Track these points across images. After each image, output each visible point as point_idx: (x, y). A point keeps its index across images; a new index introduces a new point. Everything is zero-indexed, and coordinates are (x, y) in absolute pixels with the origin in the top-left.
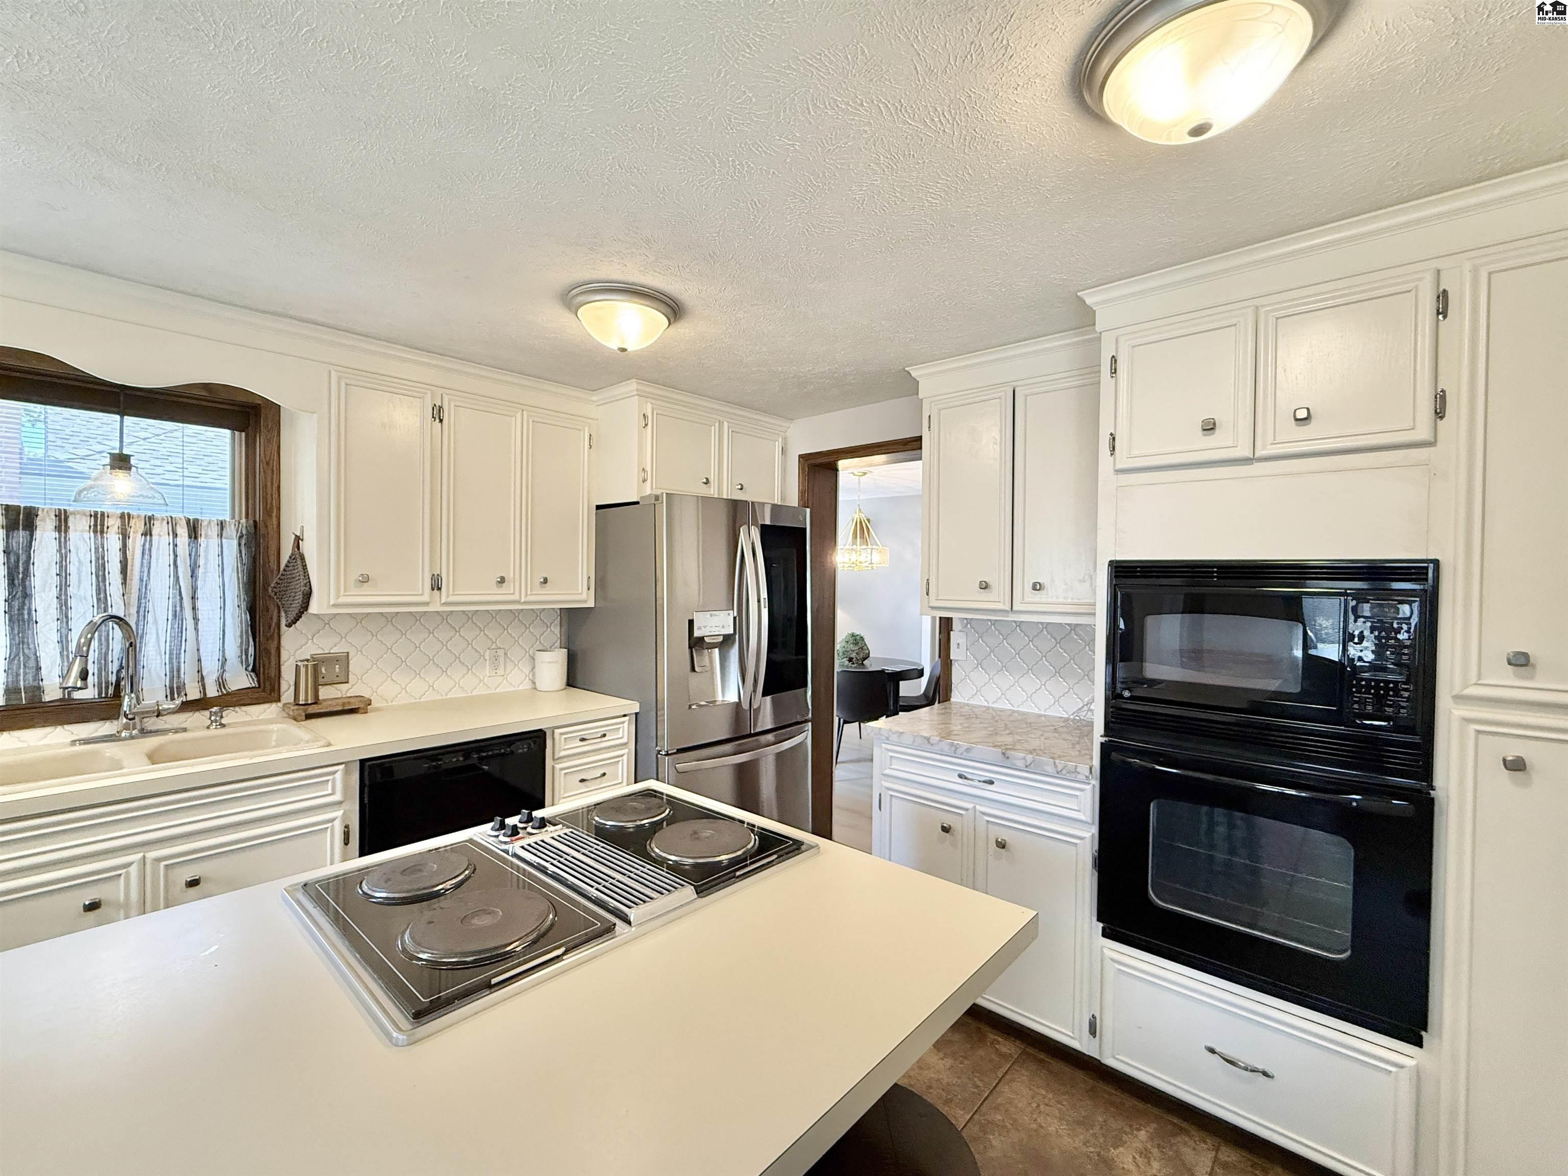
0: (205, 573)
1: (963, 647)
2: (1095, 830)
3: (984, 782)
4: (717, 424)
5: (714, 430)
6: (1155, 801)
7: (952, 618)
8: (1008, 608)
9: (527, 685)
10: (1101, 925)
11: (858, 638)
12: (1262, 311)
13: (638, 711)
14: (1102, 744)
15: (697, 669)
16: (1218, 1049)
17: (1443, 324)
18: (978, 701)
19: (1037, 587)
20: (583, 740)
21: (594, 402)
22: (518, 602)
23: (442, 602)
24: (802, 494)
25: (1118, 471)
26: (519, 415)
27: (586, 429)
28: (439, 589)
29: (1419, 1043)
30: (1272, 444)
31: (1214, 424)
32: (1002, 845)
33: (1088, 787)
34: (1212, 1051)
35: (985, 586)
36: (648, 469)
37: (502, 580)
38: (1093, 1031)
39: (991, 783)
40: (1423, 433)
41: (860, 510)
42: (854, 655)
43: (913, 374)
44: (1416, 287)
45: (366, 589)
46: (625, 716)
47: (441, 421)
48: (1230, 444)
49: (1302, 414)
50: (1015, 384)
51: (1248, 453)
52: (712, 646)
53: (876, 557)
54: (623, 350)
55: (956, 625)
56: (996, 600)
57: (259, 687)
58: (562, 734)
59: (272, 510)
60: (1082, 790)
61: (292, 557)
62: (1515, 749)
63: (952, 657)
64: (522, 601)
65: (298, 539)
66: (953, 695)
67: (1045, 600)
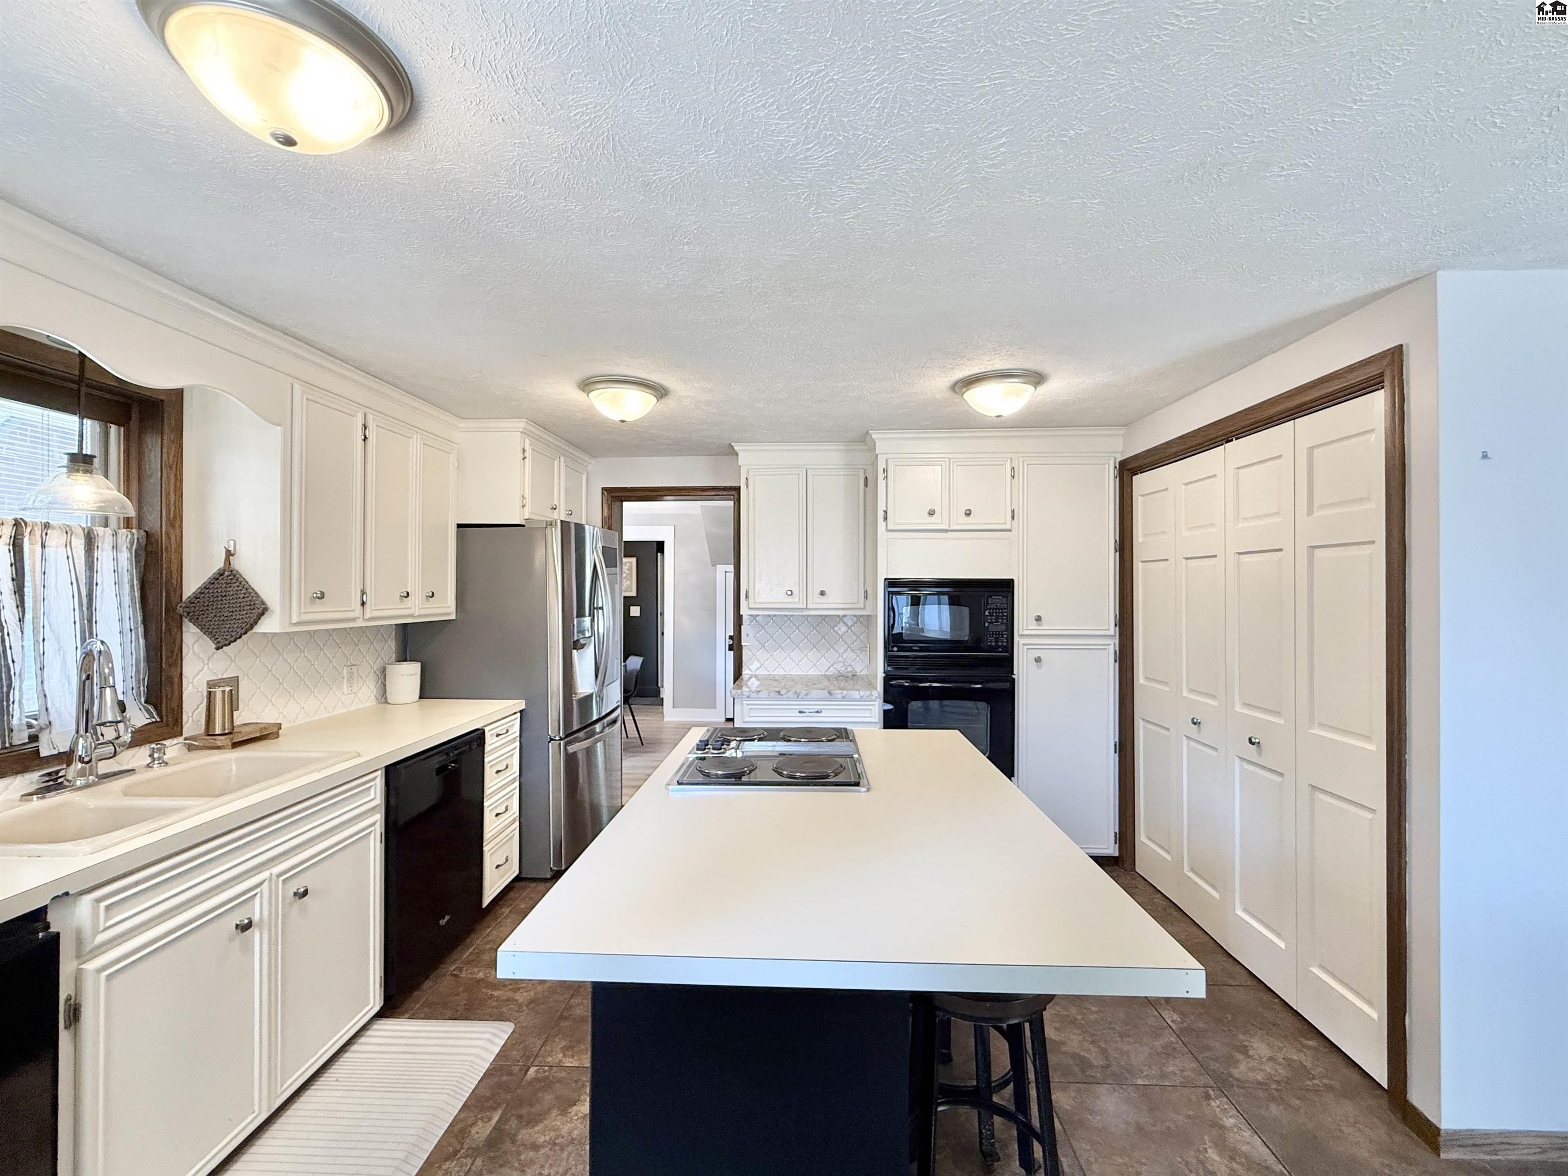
0: (102, 592)
1: (751, 635)
3: (815, 712)
4: (558, 459)
5: (556, 462)
8: (804, 607)
13: (524, 707)
14: (883, 677)
17: (1013, 481)
18: (762, 672)
20: (498, 735)
21: (463, 429)
22: (412, 616)
23: (367, 617)
24: (606, 520)
25: (886, 530)
26: (415, 436)
27: (454, 452)
28: (363, 604)
30: (956, 524)
31: (933, 512)
33: (876, 703)
36: (526, 496)
37: (407, 595)
39: (821, 712)
40: (1007, 526)
43: (736, 448)
44: (1004, 463)
45: (319, 606)
46: (514, 714)
48: (940, 522)
49: (967, 511)
50: (808, 467)
51: (946, 528)
54: (623, 421)
55: (745, 621)
56: (797, 602)
57: (162, 721)
58: (489, 731)
59: (175, 520)
60: (873, 705)
61: (221, 573)
62: (1037, 654)
63: (742, 644)
64: (416, 614)
65: (229, 554)
66: (743, 669)
67: (827, 601)
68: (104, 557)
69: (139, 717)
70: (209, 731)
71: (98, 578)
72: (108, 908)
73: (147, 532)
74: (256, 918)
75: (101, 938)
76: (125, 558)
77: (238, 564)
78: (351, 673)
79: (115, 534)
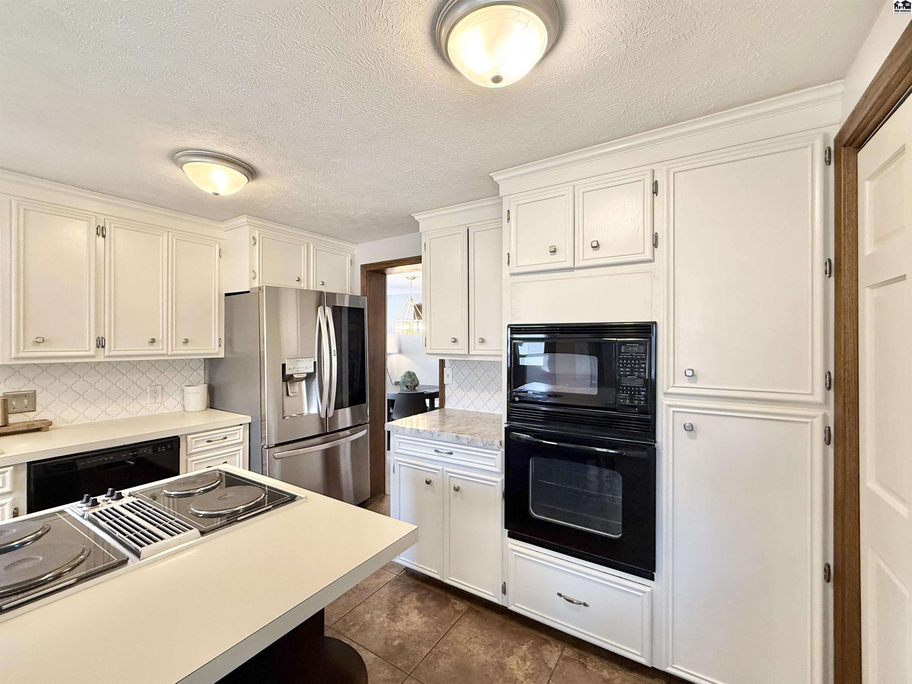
1: (451, 376)
2: (503, 477)
3: (448, 453)
4: (306, 245)
5: (304, 248)
6: (533, 458)
7: (444, 360)
8: (466, 353)
9: (179, 408)
10: (507, 531)
11: (411, 374)
12: (577, 188)
13: (250, 422)
14: (505, 428)
15: (290, 394)
16: (563, 594)
17: (656, 198)
18: (459, 407)
20: (209, 441)
21: (223, 229)
22: (166, 355)
23: (106, 355)
24: (362, 288)
25: (511, 274)
26: (165, 235)
27: (217, 245)
28: (103, 347)
29: (652, 578)
30: (582, 260)
31: (555, 249)
32: (457, 489)
33: (499, 453)
34: (560, 595)
35: (455, 341)
36: (257, 271)
37: (153, 341)
38: (504, 592)
39: (451, 453)
40: (648, 256)
41: (412, 299)
42: (409, 384)
43: (416, 218)
44: (644, 178)
45: (42, 347)
46: (241, 425)
47: (104, 236)
48: (563, 259)
49: (595, 244)
50: (468, 226)
51: (572, 265)
52: (301, 380)
54: (217, 194)
55: (447, 364)
56: (461, 348)
58: (193, 438)
60: (496, 455)
62: (689, 420)
63: (445, 383)
64: (169, 354)
66: (446, 404)
67: (486, 348)
78: (155, 390)
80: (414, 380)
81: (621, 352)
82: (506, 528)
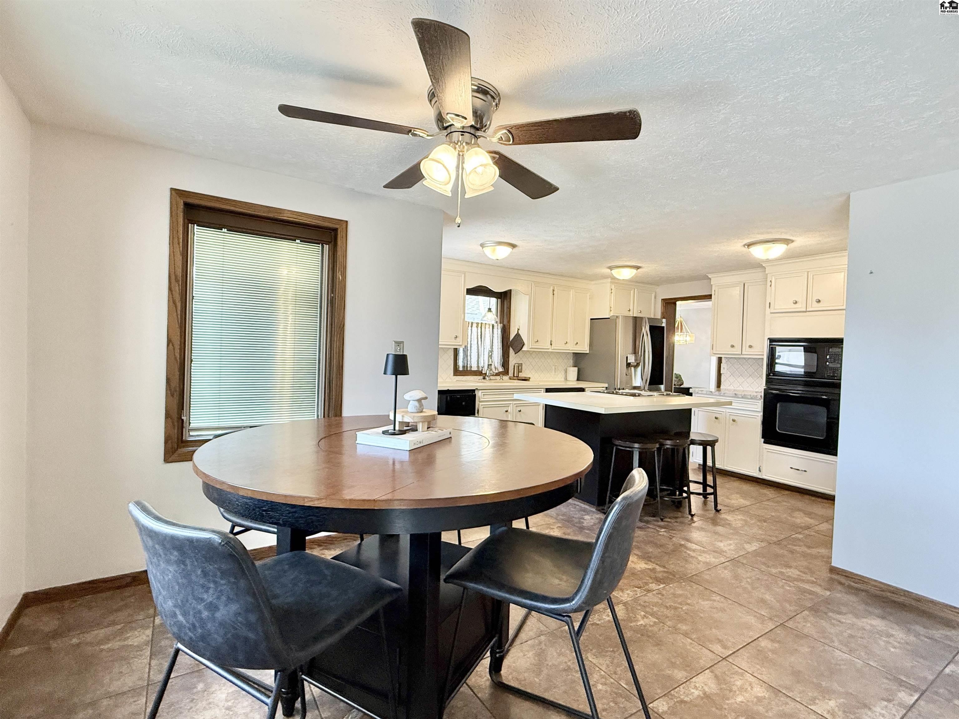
0: (495, 339)
1: (726, 369)
2: (762, 414)
4: (633, 290)
5: (632, 292)
6: (780, 402)
7: (722, 357)
8: (740, 353)
9: (564, 379)
10: (763, 440)
11: (678, 375)
12: (809, 273)
13: (607, 386)
14: (764, 388)
15: (627, 374)
16: (793, 467)
18: (731, 387)
19: (750, 347)
21: (592, 284)
22: (569, 350)
23: (550, 348)
24: (663, 313)
25: (771, 313)
26: (572, 291)
28: (552, 345)
30: (811, 308)
31: (796, 302)
32: (734, 421)
33: (760, 402)
34: (791, 468)
35: (733, 346)
36: (612, 307)
37: (566, 343)
38: (760, 471)
41: (681, 317)
43: (709, 276)
45: (537, 344)
46: (603, 388)
47: (554, 294)
48: (800, 307)
49: (818, 300)
50: (744, 282)
51: (805, 310)
53: (688, 338)
54: (625, 278)
55: (724, 360)
56: (737, 351)
57: (505, 371)
58: (588, 390)
59: (509, 322)
60: (758, 402)
61: (516, 334)
63: (721, 372)
64: (571, 349)
65: (518, 330)
66: (721, 385)
67: (752, 351)
68: (495, 330)
69: (501, 369)
70: (514, 376)
71: (494, 335)
72: (484, 395)
73: (504, 325)
74: (509, 411)
75: (482, 400)
76: (500, 330)
77: (520, 332)
78: (556, 369)
79: (498, 325)
80: (680, 380)
81: (829, 352)
82: (762, 438)
